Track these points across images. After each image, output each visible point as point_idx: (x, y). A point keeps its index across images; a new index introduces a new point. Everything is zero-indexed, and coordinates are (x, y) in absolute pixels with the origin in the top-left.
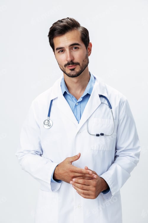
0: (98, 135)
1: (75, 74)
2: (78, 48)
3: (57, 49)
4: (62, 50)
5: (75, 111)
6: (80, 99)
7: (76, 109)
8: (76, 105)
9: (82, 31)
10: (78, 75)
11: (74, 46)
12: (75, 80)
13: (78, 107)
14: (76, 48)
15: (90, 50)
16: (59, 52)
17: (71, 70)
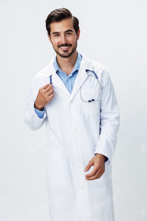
0: (90, 101)
1: (67, 55)
2: (71, 34)
3: (54, 33)
4: (57, 34)
5: (68, 84)
6: (71, 75)
7: (68, 83)
8: (67, 79)
9: (74, 20)
10: (70, 55)
11: (68, 33)
12: (66, 60)
13: (69, 81)
14: (69, 34)
15: (79, 35)
16: (55, 36)
17: (64, 51)
